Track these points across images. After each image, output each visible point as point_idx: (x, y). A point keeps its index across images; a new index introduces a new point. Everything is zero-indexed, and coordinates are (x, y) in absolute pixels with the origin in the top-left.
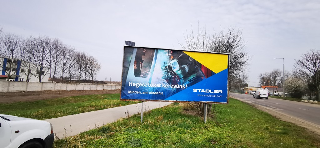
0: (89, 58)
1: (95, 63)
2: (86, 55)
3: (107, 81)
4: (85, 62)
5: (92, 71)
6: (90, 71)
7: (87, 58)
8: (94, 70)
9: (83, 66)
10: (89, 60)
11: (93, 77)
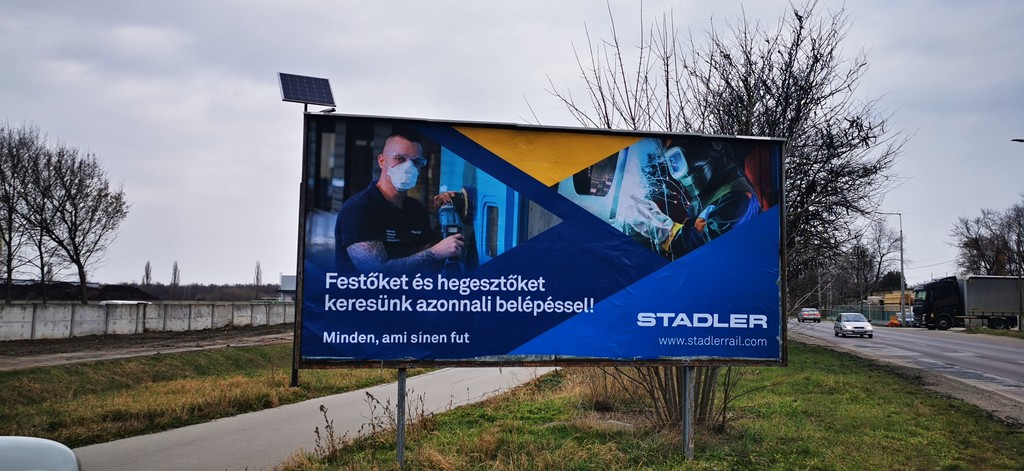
0: (54, 160)
1: (94, 185)
2: (40, 143)
3: (154, 281)
4: (36, 182)
5: (73, 230)
6: (62, 232)
7: (43, 162)
8: (86, 225)
9: (22, 206)
10: (58, 169)
11: (81, 268)
